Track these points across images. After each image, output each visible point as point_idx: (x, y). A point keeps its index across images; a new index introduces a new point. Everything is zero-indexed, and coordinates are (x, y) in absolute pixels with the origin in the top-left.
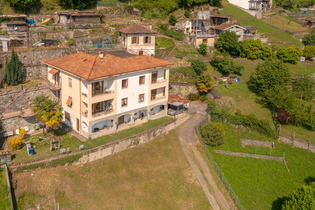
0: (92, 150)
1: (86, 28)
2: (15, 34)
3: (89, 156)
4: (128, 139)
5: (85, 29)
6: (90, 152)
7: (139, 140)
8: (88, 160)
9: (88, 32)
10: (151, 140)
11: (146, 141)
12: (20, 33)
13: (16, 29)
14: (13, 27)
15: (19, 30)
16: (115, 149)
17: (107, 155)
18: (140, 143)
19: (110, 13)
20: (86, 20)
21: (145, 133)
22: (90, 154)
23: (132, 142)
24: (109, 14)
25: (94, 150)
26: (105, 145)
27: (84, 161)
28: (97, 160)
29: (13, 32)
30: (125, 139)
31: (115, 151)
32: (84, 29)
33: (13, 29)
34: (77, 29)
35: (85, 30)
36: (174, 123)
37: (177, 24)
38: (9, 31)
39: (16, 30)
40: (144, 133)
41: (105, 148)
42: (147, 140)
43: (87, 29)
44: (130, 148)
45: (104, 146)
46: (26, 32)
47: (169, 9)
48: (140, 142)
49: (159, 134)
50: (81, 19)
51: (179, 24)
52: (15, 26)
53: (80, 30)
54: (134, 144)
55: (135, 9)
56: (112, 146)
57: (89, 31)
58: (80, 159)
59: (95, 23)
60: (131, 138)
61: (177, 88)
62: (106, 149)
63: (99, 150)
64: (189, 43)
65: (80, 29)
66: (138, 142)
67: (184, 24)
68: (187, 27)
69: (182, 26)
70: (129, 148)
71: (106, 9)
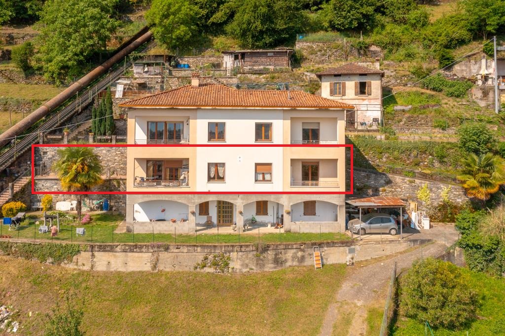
0: (101, 246)
1: (260, 73)
2: (144, 78)
3: (93, 256)
4: (195, 246)
5: (258, 74)
6: (96, 249)
7: (229, 258)
8: (92, 267)
9: (263, 80)
10: (266, 269)
11: (252, 269)
12: (151, 77)
13: (146, 69)
14: (142, 67)
15: (151, 72)
16: (160, 261)
17: (139, 270)
18: (233, 268)
19: (319, 53)
20: (263, 60)
21: (247, 246)
22: (96, 254)
23: (206, 258)
24: (317, 56)
25: (106, 245)
26: (134, 244)
27: (84, 265)
28: (112, 272)
29: (141, 74)
30: (188, 246)
31: (161, 267)
32: (255, 74)
33: (142, 70)
34: (244, 74)
35: (257, 76)
36: (347, 249)
37: (457, 68)
38: (137, 73)
39: (146, 72)
40: (241, 246)
41: (133, 252)
42: (253, 267)
43: (262, 74)
44: (202, 271)
45: (131, 245)
46: (160, 75)
47: (443, 40)
48: (231, 266)
49: (295, 263)
50: (254, 59)
51: (464, 68)
52: (146, 66)
53: (249, 76)
54: (215, 264)
55: (373, 48)
56: (152, 251)
57: (264, 78)
58: (75, 257)
59: (278, 65)
60: (203, 247)
61: (406, 183)
62: (136, 254)
63: (118, 249)
64: (483, 104)
65: (249, 74)
66: (227, 265)
67: (477, 66)
68: (484, 72)
69: (470, 70)
70: (198, 270)
71: (312, 47)
